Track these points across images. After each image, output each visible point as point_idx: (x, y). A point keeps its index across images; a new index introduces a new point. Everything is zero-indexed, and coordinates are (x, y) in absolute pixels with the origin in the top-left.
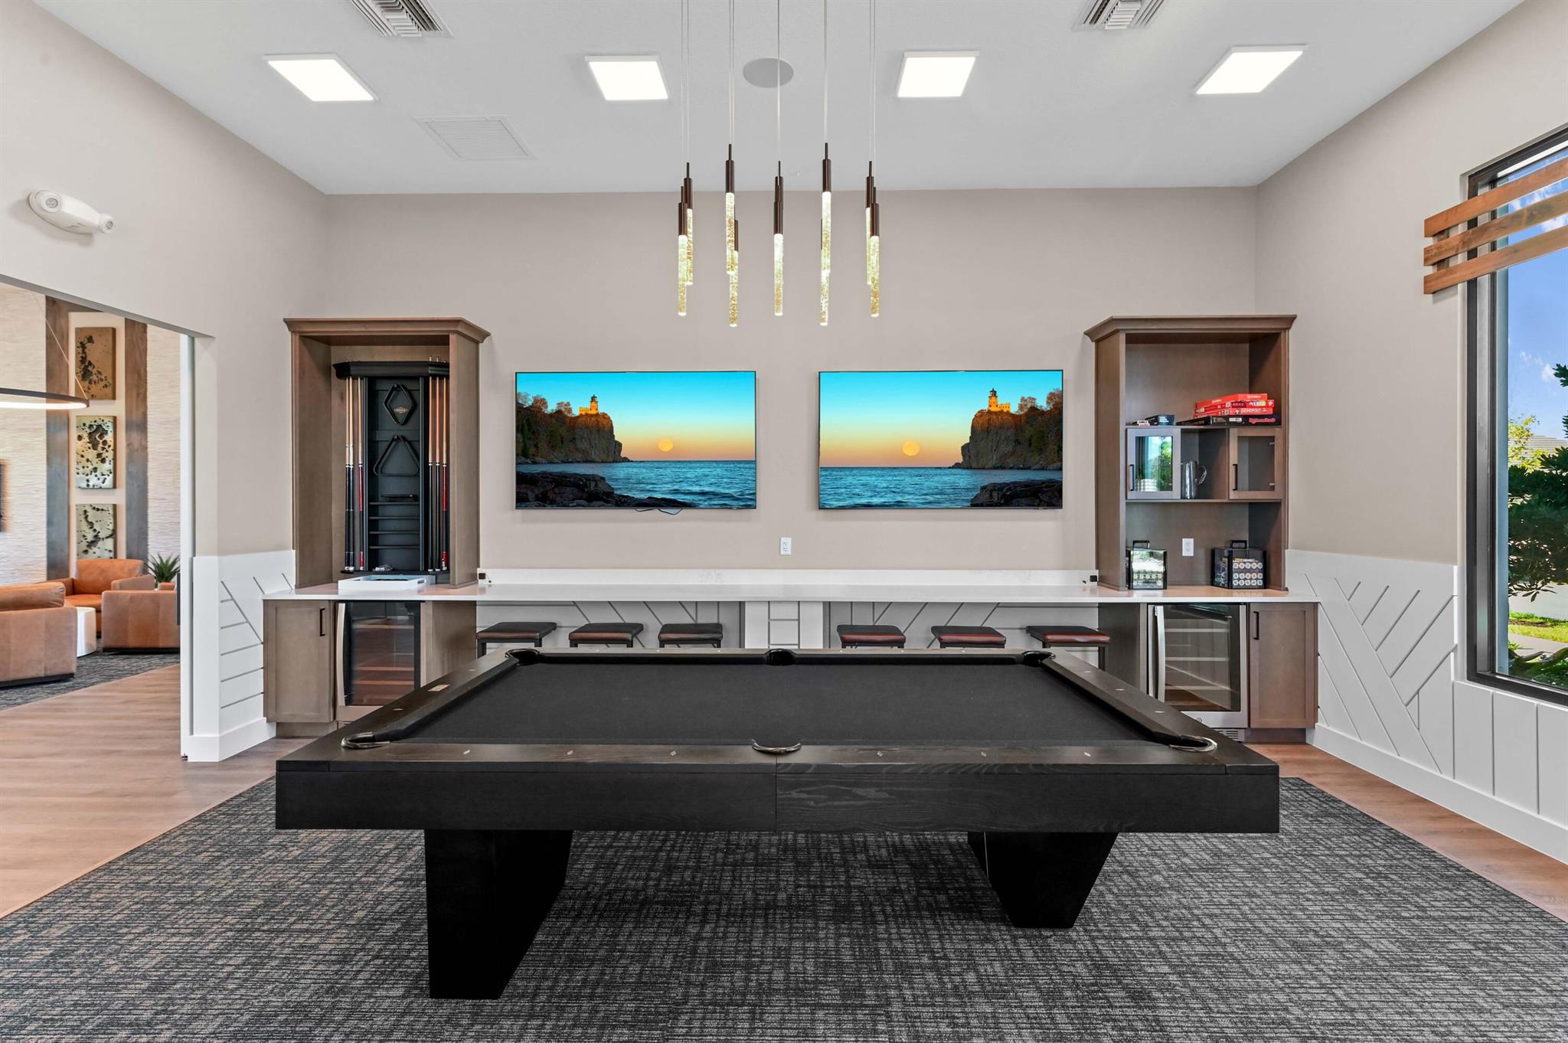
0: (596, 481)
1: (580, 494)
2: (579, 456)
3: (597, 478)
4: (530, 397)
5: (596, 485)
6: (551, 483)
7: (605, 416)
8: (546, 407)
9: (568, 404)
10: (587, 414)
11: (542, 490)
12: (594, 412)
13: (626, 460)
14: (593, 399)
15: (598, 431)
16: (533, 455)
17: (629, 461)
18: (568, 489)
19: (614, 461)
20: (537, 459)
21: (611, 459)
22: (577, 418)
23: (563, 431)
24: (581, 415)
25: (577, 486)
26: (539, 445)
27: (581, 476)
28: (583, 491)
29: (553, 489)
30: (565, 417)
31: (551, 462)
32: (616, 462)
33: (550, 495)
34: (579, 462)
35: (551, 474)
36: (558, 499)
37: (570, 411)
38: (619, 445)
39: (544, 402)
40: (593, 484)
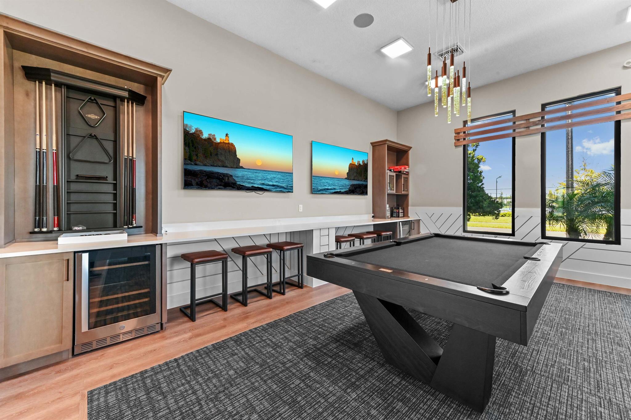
0: (228, 177)
1: (220, 183)
2: (220, 163)
3: (228, 175)
4: (193, 128)
5: (228, 179)
6: (205, 176)
7: (232, 144)
8: (203, 135)
9: (214, 135)
10: (223, 142)
11: (200, 180)
12: (227, 142)
13: (242, 168)
14: (227, 135)
15: (229, 152)
16: (195, 160)
17: (243, 168)
18: (214, 180)
19: (237, 168)
20: (197, 162)
21: (235, 167)
22: (219, 143)
23: (211, 149)
24: (221, 142)
25: (219, 179)
26: (199, 155)
27: (221, 173)
28: (222, 181)
29: (206, 180)
30: (213, 142)
31: (205, 165)
32: (238, 168)
33: (205, 182)
34: (219, 166)
35: (205, 171)
36: (209, 185)
37: (215, 139)
38: (239, 160)
39: (201, 132)
40: (227, 178)
